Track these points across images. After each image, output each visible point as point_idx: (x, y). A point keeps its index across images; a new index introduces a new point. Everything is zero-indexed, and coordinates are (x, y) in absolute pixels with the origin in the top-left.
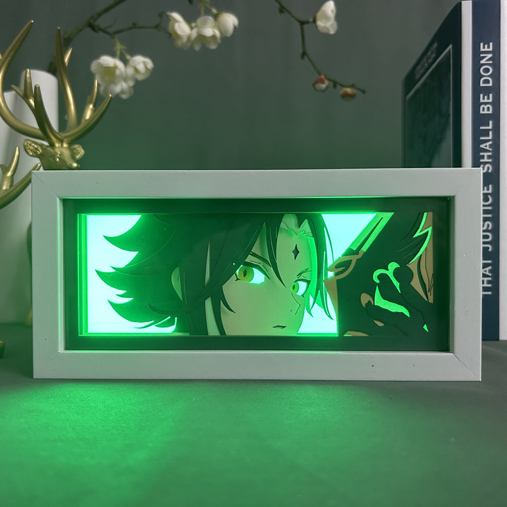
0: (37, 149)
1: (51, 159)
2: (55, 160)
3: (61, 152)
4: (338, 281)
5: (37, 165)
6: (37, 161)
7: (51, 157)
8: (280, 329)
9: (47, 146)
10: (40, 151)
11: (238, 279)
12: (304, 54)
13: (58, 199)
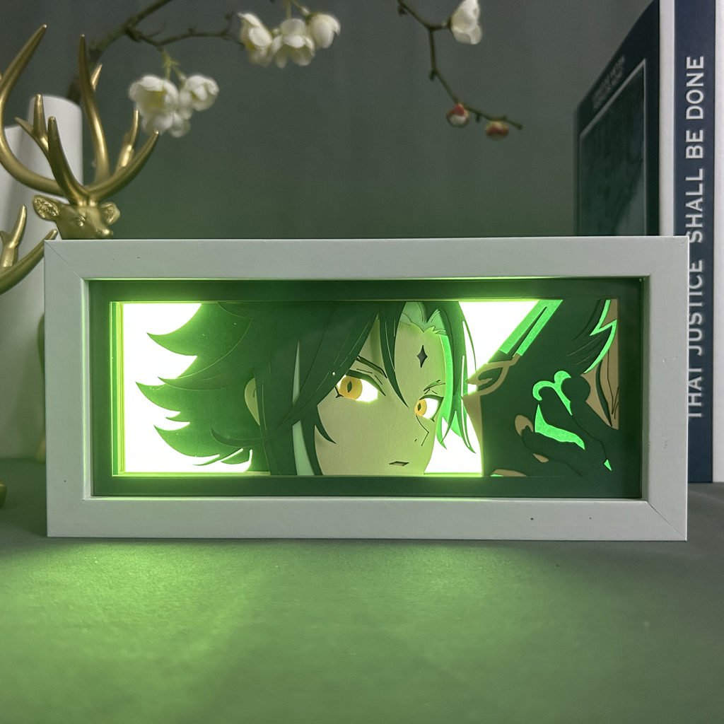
0: (51, 209)
1: (72, 223)
2: (78, 225)
3: (87, 214)
4: (483, 398)
5: (52, 232)
6: (52, 226)
7: (73, 220)
8: (399, 467)
9: (67, 205)
10: (56, 212)
11: (339, 395)
12: (434, 74)
13: (82, 281)
